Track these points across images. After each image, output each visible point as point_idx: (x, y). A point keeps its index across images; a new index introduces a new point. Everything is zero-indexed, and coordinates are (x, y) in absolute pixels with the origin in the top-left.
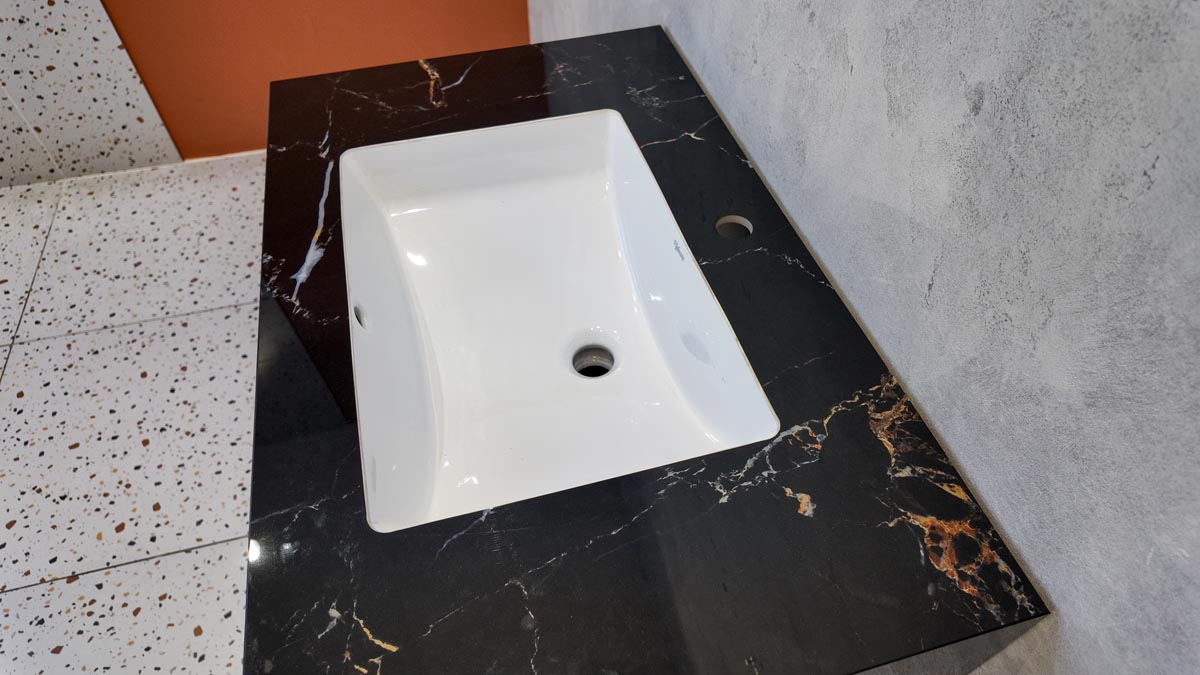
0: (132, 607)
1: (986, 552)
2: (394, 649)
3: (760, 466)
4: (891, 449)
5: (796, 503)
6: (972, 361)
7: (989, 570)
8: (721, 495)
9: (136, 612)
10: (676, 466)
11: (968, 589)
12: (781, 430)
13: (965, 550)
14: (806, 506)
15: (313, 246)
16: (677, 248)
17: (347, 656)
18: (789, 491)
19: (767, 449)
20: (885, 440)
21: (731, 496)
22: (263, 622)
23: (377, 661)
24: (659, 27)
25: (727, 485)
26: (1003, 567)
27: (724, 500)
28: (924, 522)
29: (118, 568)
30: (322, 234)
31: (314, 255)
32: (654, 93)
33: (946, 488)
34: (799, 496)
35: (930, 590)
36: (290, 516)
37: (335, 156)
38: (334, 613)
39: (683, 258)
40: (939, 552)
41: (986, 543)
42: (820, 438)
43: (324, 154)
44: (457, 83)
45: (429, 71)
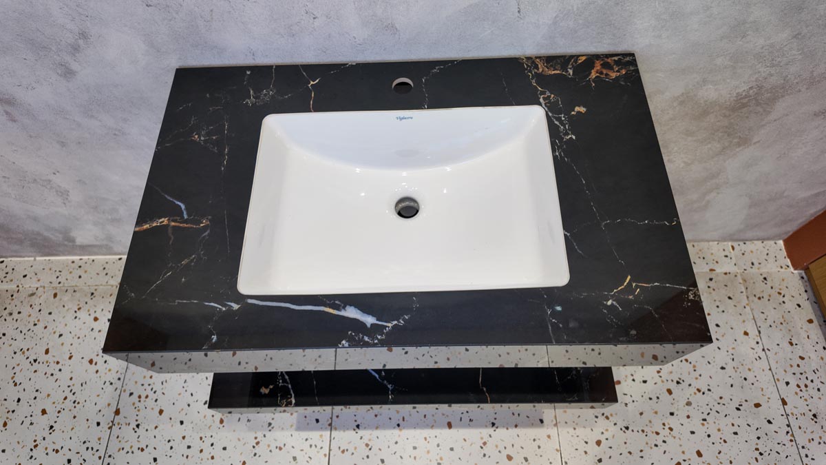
1: (609, 60)
2: (629, 277)
3: (559, 119)
4: (558, 72)
5: (580, 112)
7: (618, 63)
8: (571, 138)
10: (553, 150)
11: (624, 72)
12: (540, 104)
13: (606, 66)
14: (583, 110)
15: (342, 313)
17: (631, 297)
18: (573, 113)
19: (550, 114)
20: (553, 72)
21: (572, 134)
22: (611, 336)
23: (634, 285)
24: (177, 69)
25: (567, 134)
26: (616, 58)
27: (574, 137)
28: (593, 75)
30: (330, 308)
31: (351, 313)
32: (258, 90)
33: (580, 62)
34: (576, 110)
35: (623, 83)
36: (553, 325)
37: (241, 298)
38: (609, 303)
39: (412, 118)
40: (607, 75)
41: (606, 59)
42: (548, 94)
43: (235, 307)
44: (183, 206)
45: (155, 224)
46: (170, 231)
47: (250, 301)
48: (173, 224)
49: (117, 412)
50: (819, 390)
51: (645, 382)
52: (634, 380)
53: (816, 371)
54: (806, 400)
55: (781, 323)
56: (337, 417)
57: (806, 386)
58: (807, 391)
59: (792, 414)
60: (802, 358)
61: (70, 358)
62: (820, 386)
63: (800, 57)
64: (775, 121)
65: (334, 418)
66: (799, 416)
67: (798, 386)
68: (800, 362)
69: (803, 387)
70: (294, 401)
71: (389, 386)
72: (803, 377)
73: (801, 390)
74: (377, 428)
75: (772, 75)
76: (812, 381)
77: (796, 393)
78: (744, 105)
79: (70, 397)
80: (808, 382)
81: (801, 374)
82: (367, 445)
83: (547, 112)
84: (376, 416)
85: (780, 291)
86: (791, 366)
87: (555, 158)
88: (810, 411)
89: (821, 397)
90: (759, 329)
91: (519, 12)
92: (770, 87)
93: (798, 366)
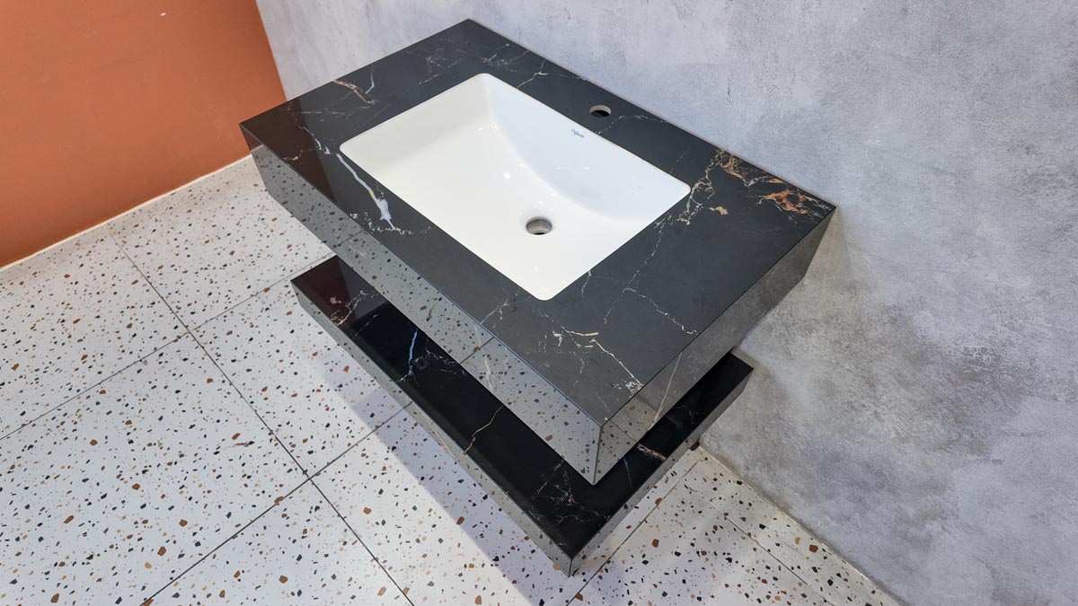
0: (216, 594)
1: (801, 197)
2: (597, 333)
3: (693, 205)
4: (740, 177)
5: (719, 212)
6: (762, 117)
7: (806, 203)
8: (686, 222)
9: (222, 594)
10: (658, 220)
11: (803, 212)
12: (692, 187)
13: (793, 199)
14: (723, 211)
15: (377, 201)
16: (576, 133)
17: (579, 345)
18: (712, 209)
19: (691, 197)
20: (735, 174)
21: (690, 221)
22: (527, 353)
23: (593, 341)
24: (468, 20)
25: (686, 218)
26: (810, 199)
27: (688, 223)
28: (771, 197)
29: (182, 577)
30: (375, 193)
31: (382, 205)
32: (499, 57)
33: (771, 181)
34: (717, 209)
35: (790, 218)
36: (497, 314)
37: (337, 150)
38: (556, 335)
39: (583, 137)
40: (784, 204)
41: (799, 194)
42: (709, 184)
43: (328, 152)
44: (373, 86)
45: (346, 85)
46: (349, 93)
47: (338, 156)
48: (356, 91)
49: (267, 290)
56: (388, 427)
63: (1051, 334)
64: (1022, 435)
65: (386, 425)
70: (341, 323)
71: (410, 372)
74: (405, 464)
75: (1012, 344)
78: (975, 377)
82: (384, 468)
83: (690, 194)
84: (415, 454)
87: (653, 225)
92: (1011, 364)
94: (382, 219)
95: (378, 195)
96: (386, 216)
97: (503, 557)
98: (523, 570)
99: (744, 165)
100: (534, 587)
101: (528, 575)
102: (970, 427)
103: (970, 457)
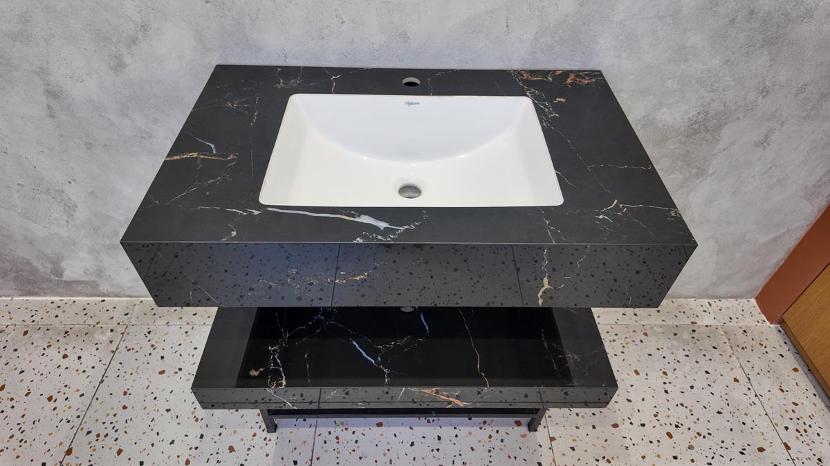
1: (581, 74)
2: (616, 201)
3: (544, 105)
4: (540, 79)
5: (560, 101)
7: (588, 75)
8: (555, 116)
10: (541, 122)
11: (593, 80)
12: (528, 97)
13: (580, 77)
14: (563, 100)
15: (357, 219)
17: (619, 214)
18: (555, 102)
19: (536, 102)
20: (536, 79)
21: (556, 113)
22: (605, 239)
23: (621, 206)
24: (217, 66)
25: (551, 113)
26: (586, 73)
27: (557, 115)
28: (569, 81)
30: (346, 215)
32: (286, 80)
33: (557, 74)
34: (557, 100)
35: (594, 86)
36: (552, 231)
37: (263, 207)
38: (601, 217)
39: (418, 104)
40: (580, 81)
41: (578, 73)
42: (533, 90)
43: (256, 212)
44: (213, 146)
45: (185, 156)
46: (199, 162)
47: (270, 209)
48: (202, 157)
49: (69, 452)
50: (818, 435)
51: (643, 425)
52: (631, 423)
53: (812, 416)
54: (808, 445)
55: (768, 371)
56: (318, 459)
57: (805, 431)
58: (807, 435)
59: (798, 458)
60: (796, 404)
61: (27, 395)
62: (819, 431)
63: (733, 84)
64: (724, 150)
65: (314, 460)
66: (804, 460)
67: (798, 431)
68: (794, 407)
69: (803, 432)
70: (284, 383)
71: (385, 371)
72: (801, 422)
73: (801, 435)
75: (714, 101)
76: (810, 426)
77: (797, 438)
78: (696, 132)
79: (18, 436)
80: (807, 427)
81: (798, 419)
83: (533, 101)
84: (361, 458)
85: (762, 343)
86: (787, 412)
87: (543, 127)
88: (814, 455)
89: (822, 441)
90: (748, 376)
91: (507, 26)
92: (714, 112)
93: (793, 411)
94: (382, 229)
95: (353, 216)
96: (382, 225)
97: (491, 462)
98: (509, 457)
99: (532, 72)
100: (525, 460)
101: (515, 458)
102: (696, 164)
103: (698, 182)
